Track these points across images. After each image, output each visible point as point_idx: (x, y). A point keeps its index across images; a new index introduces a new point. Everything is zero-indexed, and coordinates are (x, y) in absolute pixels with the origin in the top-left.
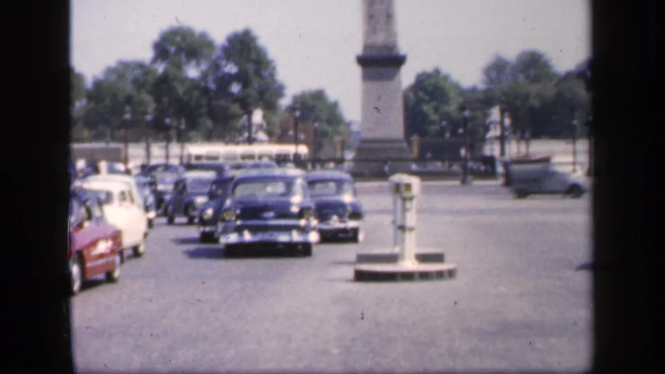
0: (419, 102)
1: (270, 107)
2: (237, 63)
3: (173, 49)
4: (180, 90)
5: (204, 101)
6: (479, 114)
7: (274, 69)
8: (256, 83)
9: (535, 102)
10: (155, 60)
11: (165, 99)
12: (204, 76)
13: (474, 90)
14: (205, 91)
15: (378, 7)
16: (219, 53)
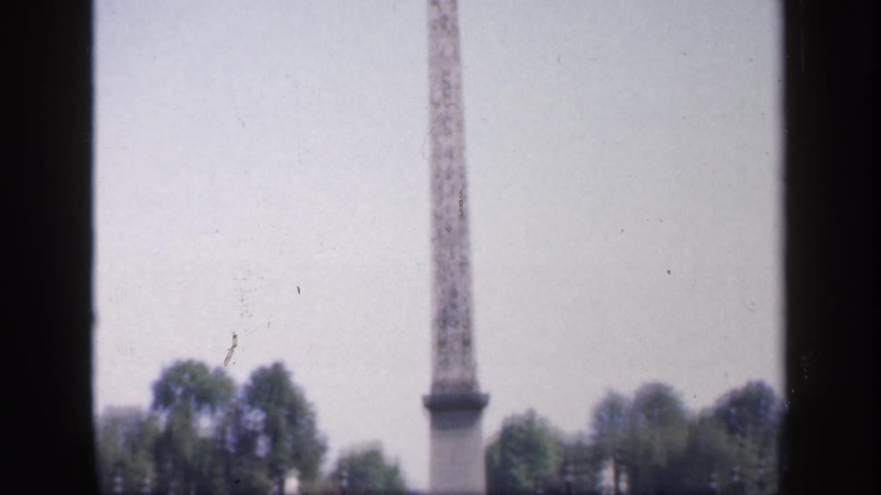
0: (506, 463)
1: (308, 470)
2: (265, 409)
3: (179, 391)
4: (188, 450)
5: (219, 470)
6: (585, 478)
7: (313, 414)
8: (287, 445)
9: (661, 460)
10: (155, 406)
11: (169, 465)
12: (221, 430)
13: (579, 446)
14: (223, 453)
15: (451, 331)
16: (240, 394)
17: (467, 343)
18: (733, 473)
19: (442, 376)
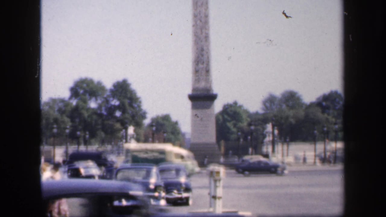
0: (225, 120)
1: (138, 125)
2: (119, 100)
3: (81, 91)
4: (86, 114)
5: (100, 122)
6: (259, 127)
7: (140, 102)
8: (130, 110)
9: (293, 121)
10: (71, 98)
11: (77, 120)
12: (100, 107)
13: (257, 113)
14: (100, 115)
15: (201, 66)
16: (108, 93)
17: (208, 71)
18: (324, 127)
19: (197, 85)
